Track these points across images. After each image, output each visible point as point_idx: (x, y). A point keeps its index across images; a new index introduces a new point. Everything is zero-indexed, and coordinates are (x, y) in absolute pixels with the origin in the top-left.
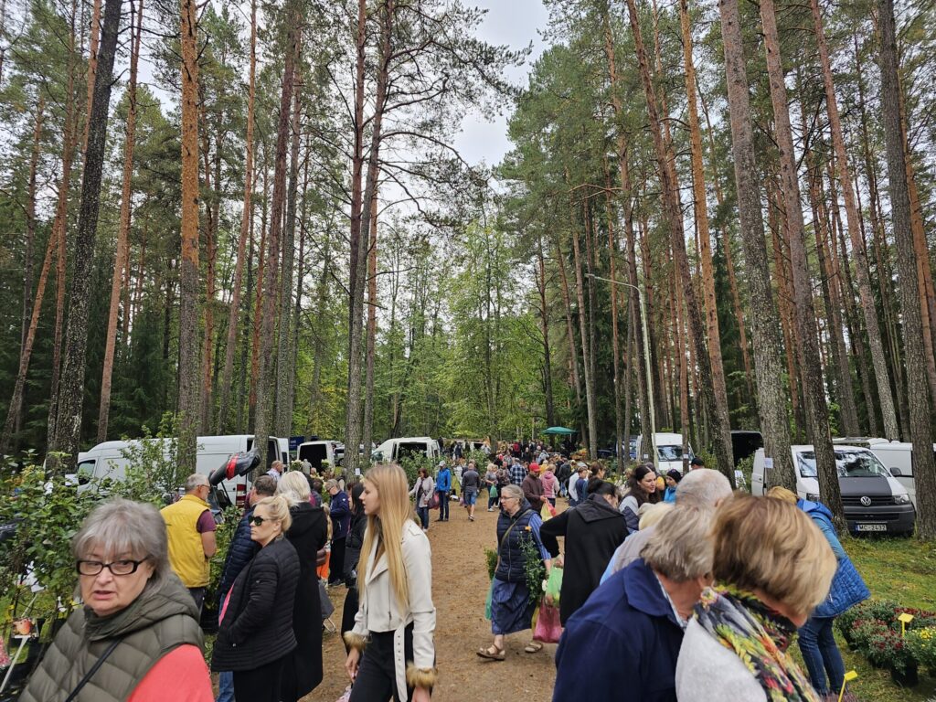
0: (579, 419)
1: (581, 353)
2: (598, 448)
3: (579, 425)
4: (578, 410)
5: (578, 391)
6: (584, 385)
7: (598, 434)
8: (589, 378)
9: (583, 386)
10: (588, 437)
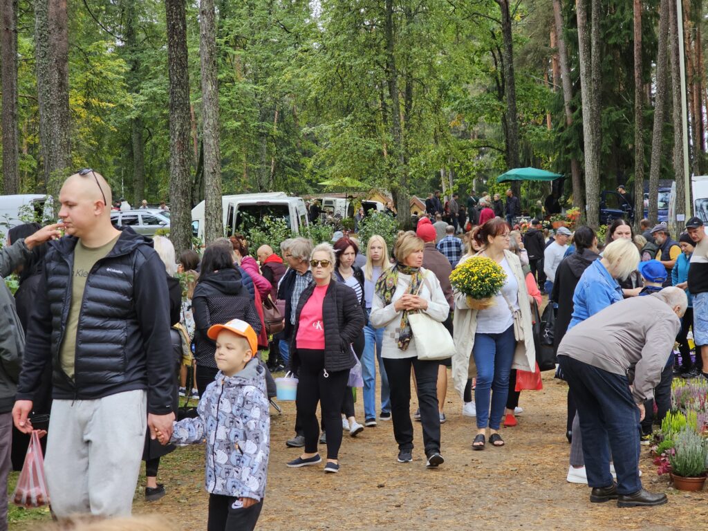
0: (568, 151)
1: (573, 22)
2: (601, 206)
3: (567, 164)
4: (565, 134)
5: (567, 97)
6: (578, 86)
7: (602, 179)
8: (589, 72)
9: (576, 89)
10: (582, 185)
